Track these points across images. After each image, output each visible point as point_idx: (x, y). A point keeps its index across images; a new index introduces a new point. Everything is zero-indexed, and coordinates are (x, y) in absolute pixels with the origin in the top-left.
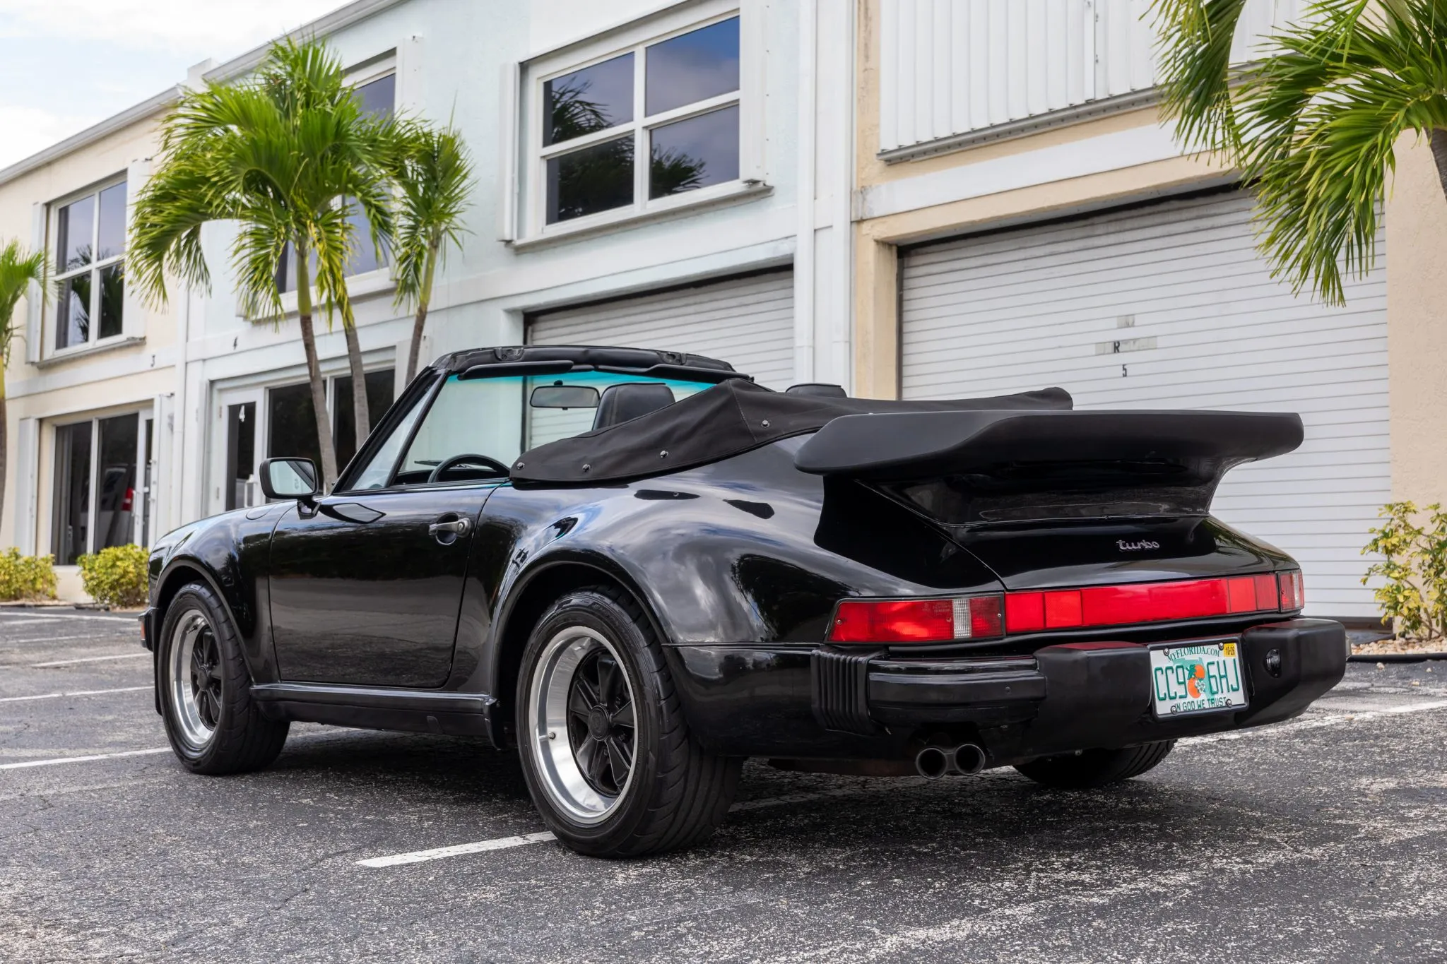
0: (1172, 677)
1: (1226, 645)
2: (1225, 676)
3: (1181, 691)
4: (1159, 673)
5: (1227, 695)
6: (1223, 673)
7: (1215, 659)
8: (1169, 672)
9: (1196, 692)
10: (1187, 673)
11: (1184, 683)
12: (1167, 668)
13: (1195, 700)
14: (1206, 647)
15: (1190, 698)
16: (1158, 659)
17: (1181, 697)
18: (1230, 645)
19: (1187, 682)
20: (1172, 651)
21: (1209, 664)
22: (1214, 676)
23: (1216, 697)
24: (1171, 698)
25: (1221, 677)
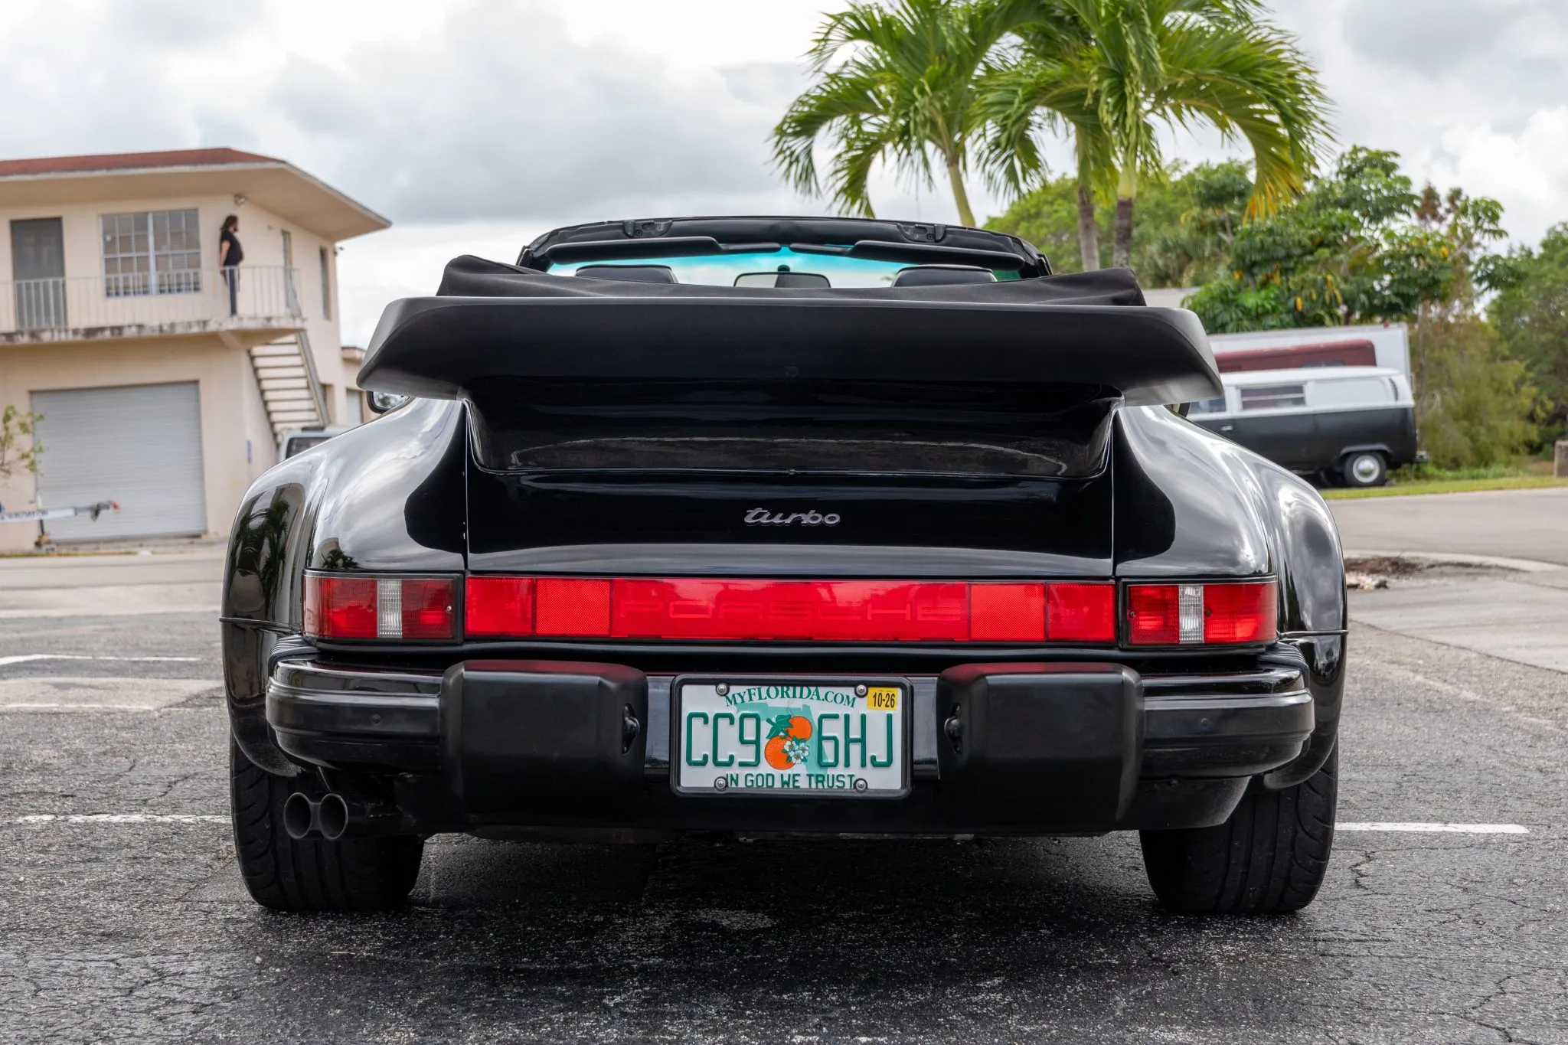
0: (728, 733)
1: (872, 691)
2: (862, 741)
3: (747, 754)
4: (697, 723)
5: (855, 769)
6: (855, 734)
7: (841, 710)
8: (723, 723)
9: (783, 760)
10: (766, 728)
11: (757, 743)
12: (718, 716)
13: (777, 773)
14: (822, 691)
15: (765, 768)
16: (698, 699)
17: (742, 764)
18: (885, 691)
19: (764, 742)
20: (734, 689)
21: (822, 717)
22: (834, 739)
23: (830, 772)
24: (717, 764)
25: (849, 741)
